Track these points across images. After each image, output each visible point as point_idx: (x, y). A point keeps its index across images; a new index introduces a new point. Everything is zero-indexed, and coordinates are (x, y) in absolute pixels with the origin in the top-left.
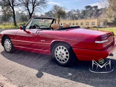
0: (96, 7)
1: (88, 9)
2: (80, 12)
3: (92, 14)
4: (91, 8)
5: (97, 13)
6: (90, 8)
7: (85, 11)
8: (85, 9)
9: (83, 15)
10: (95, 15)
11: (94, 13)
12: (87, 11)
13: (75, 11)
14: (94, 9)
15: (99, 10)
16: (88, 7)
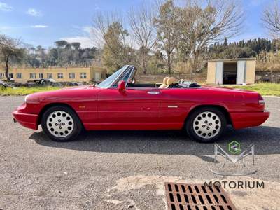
0: (77, 45)
1: (62, 48)
2: (47, 52)
3: (70, 58)
4: (68, 46)
5: (80, 56)
6: (65, 46)
7: (56, 50)
8: (56, 47)
9: (53, 57)
10: (77, 60)
11: (75, 56)
12: (61, 51)
13: (33, 49)
14: (73, 48)
15: (82, 51)
16: (62, 43)
